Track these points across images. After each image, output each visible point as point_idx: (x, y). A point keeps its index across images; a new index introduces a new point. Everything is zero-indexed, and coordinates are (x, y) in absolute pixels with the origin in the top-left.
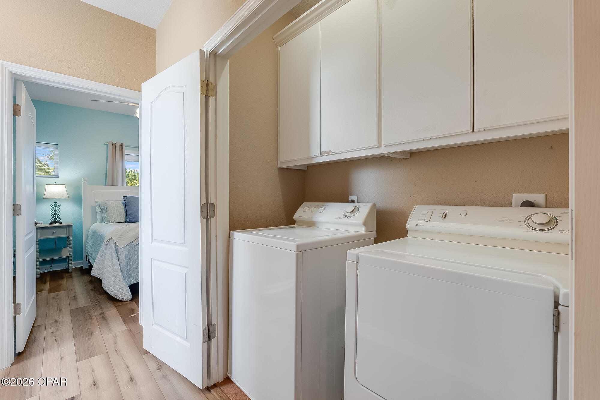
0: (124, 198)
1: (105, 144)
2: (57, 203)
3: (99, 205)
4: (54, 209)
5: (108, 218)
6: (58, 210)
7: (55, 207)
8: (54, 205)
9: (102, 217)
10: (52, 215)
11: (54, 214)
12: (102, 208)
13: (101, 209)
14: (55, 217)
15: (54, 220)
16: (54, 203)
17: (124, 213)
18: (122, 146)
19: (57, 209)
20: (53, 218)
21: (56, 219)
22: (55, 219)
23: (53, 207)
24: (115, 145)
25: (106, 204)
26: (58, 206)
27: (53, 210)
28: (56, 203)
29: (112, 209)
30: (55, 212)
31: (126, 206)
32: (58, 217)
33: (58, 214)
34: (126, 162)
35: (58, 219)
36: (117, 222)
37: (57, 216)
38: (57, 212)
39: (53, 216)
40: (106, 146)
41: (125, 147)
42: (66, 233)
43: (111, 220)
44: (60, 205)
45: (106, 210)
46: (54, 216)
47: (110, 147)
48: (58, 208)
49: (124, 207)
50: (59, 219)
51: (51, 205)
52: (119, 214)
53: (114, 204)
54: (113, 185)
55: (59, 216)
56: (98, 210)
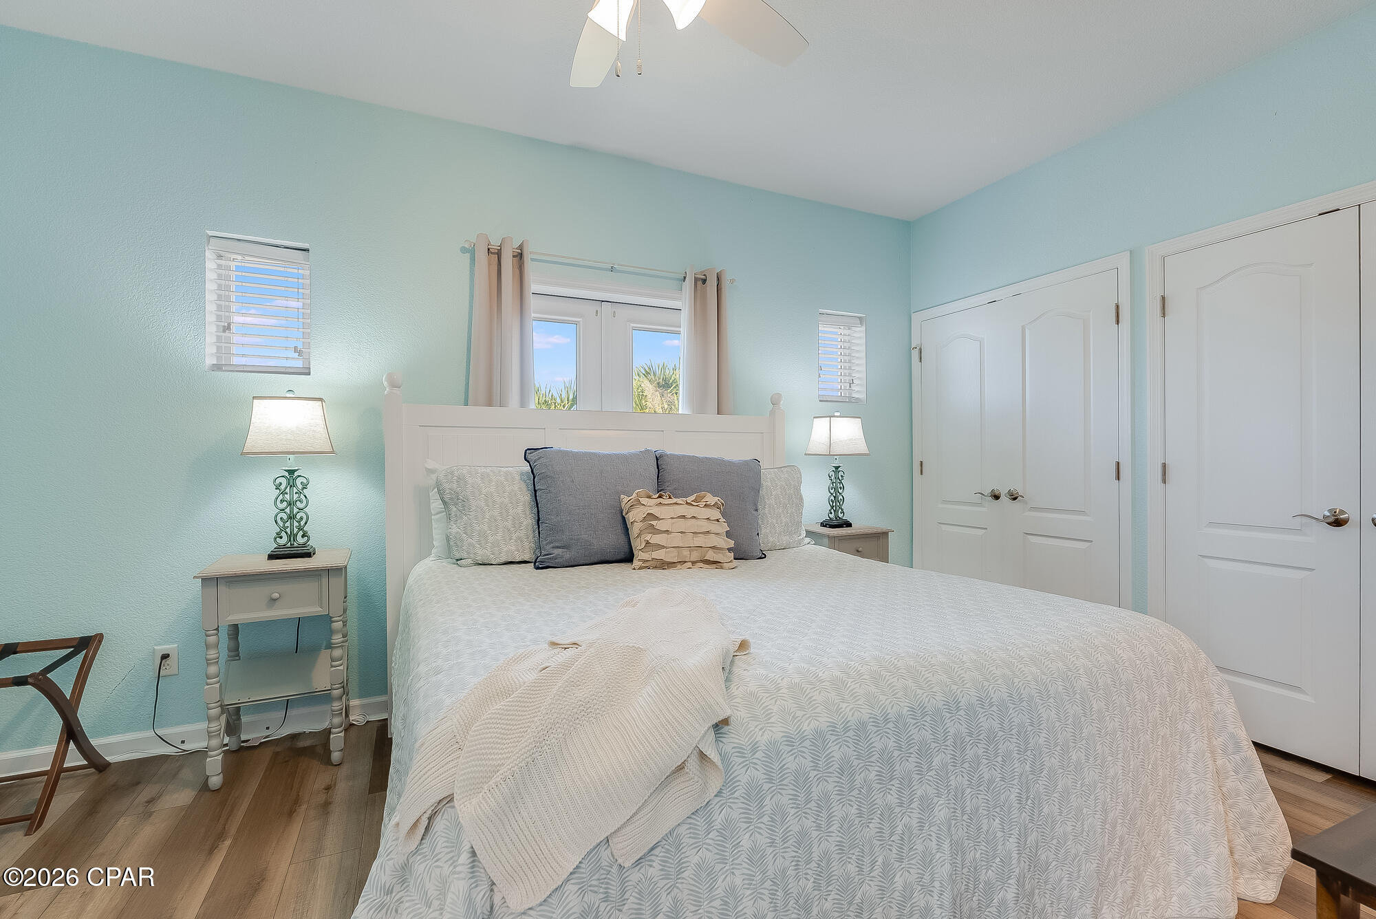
0: (529, 457)
1: (464, 250)
2: (296, 474)
3: (438, 485)
4: (287, 497)
5: (470, 544)
6: (301, 501)
7: (288, 490)
8: (284, 481)
9: (448, 539)
10: (279, 521)
11: (285, 517)
12: (447, 497)
13: (444, 502)
14: (288, 530)
15: (285, 539)
16: (286, 474)
17: (528, 521)
18: (519, 256)
19: (296, 496)
20: (283, 534)
21: (292, 537)
22: (289, 537)
23: (283, 487)
24: (499, 254)
25: (460, 479)
26: (300, 487)
27: (282, 501)
28: (291, 472)
29: (483, 504)
30: (288, 510)
31: (535, 491)
32: (300, 529)
33: (302, 518)
34: (534, 323)
35: (300, 540)
36: (503, 559)
37: (296, 524)
38: (296, 510)
39: (281, 524)
40: (468, 255)
41: (532, 260)
42: (320, 599)
43: (481, 554)
44: (305, 481)
45: (463, 506)
46: (288, 524)
47: (482, 256)
48: (299, 493)
49: (526, 497)
50: (303, 536)
51: (278, 481)
52: (509, 524)
53: (490, 481)
54: (490, 403)
55: (302, 523)
56: (436, 505)
